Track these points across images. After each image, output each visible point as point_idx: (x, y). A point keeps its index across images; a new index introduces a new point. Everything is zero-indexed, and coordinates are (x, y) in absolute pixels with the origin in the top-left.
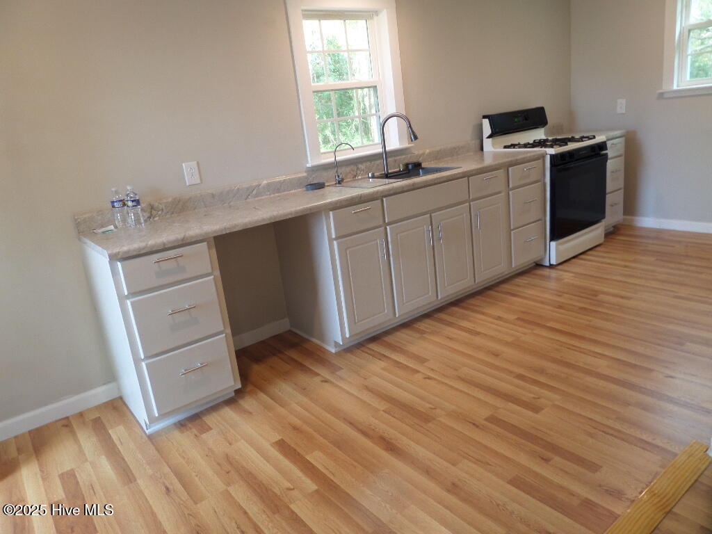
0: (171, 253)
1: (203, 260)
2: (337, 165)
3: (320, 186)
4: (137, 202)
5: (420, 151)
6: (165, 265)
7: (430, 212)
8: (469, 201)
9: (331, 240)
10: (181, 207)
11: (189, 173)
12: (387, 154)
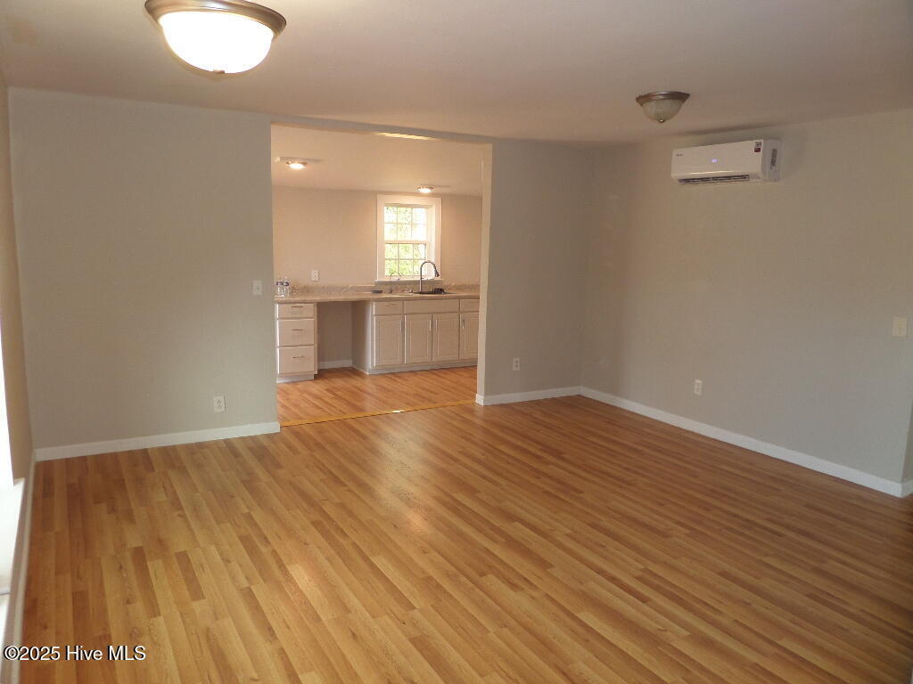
0: (299, 305)
1: (310, 311)
2: (391, 283)
3: (380, 292)
4: (288, 284)
5: (445, 282)
6: (295, 309)
7: (433, 313)
8: (460, 312)
9: (372, 316)
10: (307, 290)
11: (314, 275)
12: (423, 282)
